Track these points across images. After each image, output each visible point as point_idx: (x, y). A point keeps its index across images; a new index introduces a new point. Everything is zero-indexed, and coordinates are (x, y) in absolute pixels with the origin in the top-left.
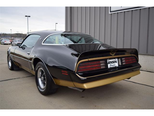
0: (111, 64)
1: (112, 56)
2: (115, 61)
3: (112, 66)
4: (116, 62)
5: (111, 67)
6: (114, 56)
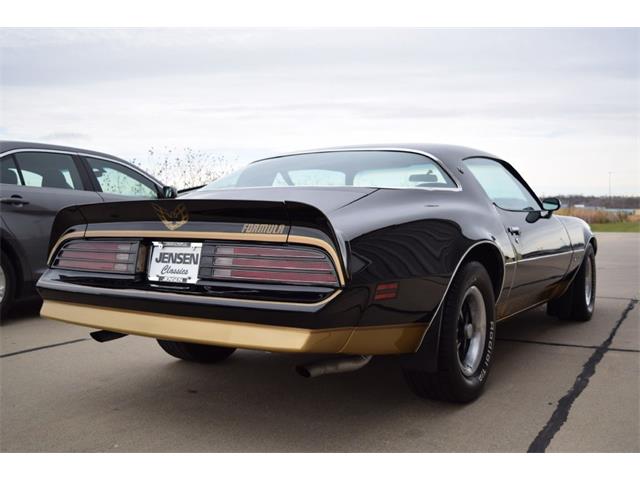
0: (171, 264)
1: (169, 230)
2: (192, 255)
4: (195, 263)
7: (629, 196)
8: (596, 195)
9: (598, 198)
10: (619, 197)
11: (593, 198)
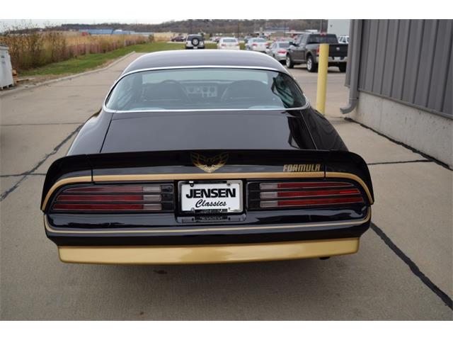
0: (205, 198)
1: (207, 173)
2: (228, 190)
3: (208, 204)
4: (233, 195)
5: (202, 208)
6: (212, 173)
7: (148, 23)
8: (128, 23)
9: (128, 25)
10: (141, 25)
11: (126, 25)
